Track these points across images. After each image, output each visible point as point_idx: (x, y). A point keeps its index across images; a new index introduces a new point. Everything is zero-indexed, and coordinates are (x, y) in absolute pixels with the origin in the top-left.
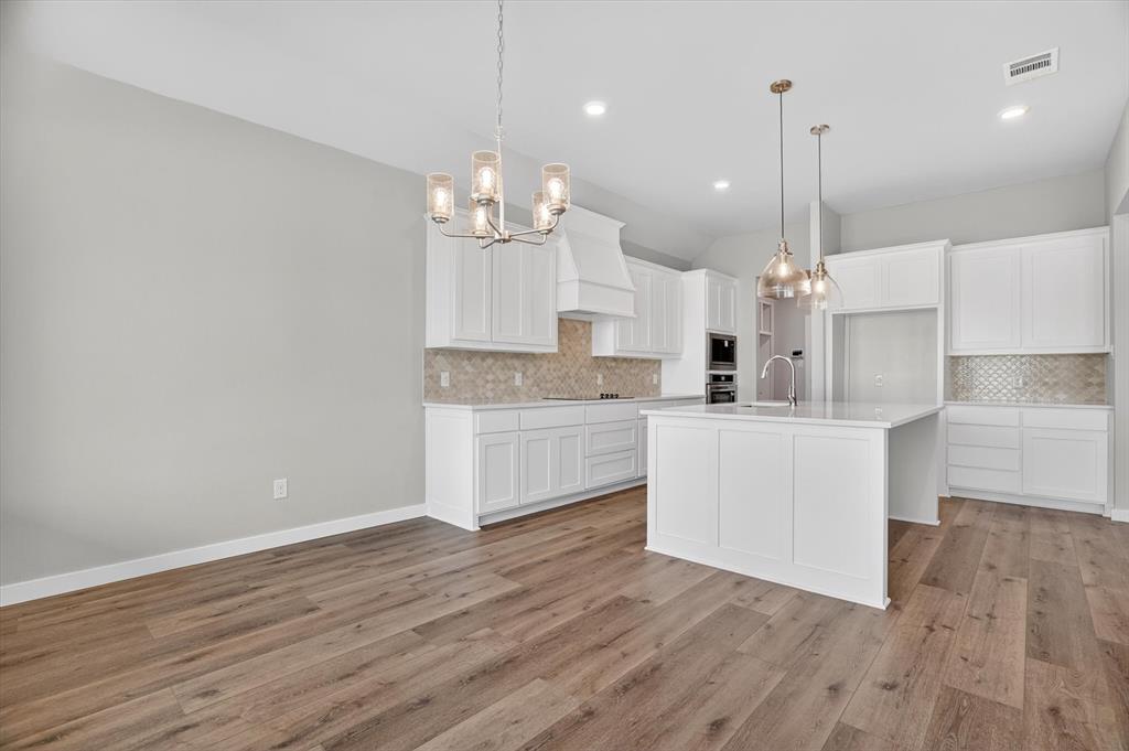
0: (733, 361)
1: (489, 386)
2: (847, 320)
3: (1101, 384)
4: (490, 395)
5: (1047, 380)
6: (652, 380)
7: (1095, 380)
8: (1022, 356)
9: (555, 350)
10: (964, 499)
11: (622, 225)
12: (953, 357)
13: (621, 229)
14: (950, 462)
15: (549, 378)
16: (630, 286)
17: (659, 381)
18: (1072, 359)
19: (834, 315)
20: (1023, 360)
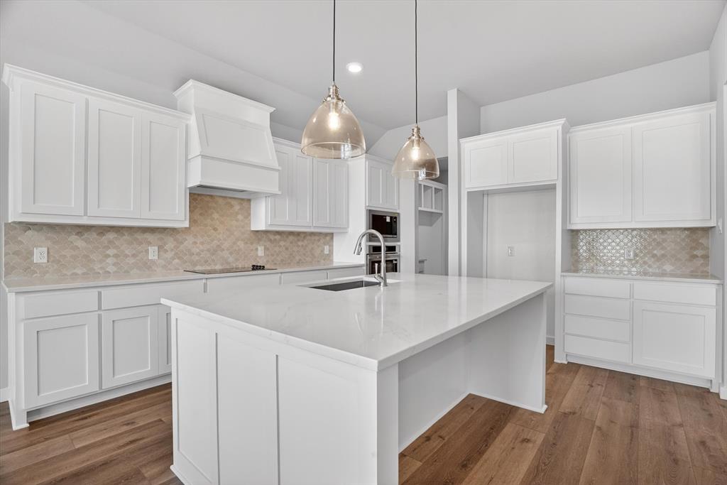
0: (396, 234)
1: (110, 261)
2: (485, 196)
3: (706, 257)
4: (111, 269)
5: (655, 252)
6: (322, 251)
7: (699, 253)
8: (633, 230)
9: (186, 224)
10: (580, 366)
11: (272, 109)
12: (572, 231)
13: (271, 114)
14: (566, 331)
15: (195, 250)
16: (276, 165)
17: (331, 251)
18: (678, 232)
19: (468, 192)
20: (635, 233)
